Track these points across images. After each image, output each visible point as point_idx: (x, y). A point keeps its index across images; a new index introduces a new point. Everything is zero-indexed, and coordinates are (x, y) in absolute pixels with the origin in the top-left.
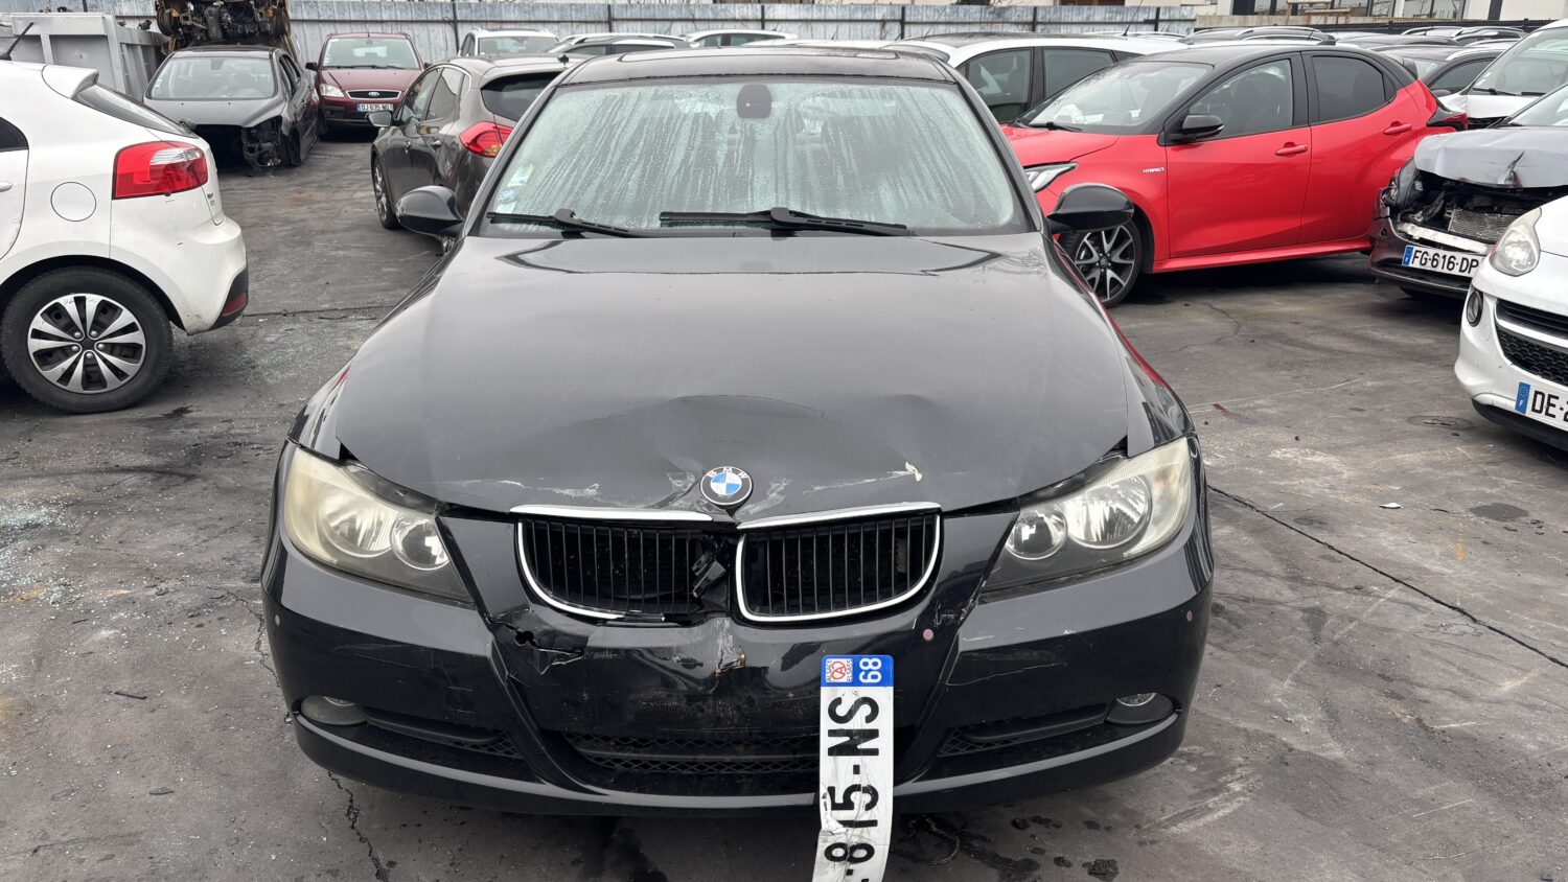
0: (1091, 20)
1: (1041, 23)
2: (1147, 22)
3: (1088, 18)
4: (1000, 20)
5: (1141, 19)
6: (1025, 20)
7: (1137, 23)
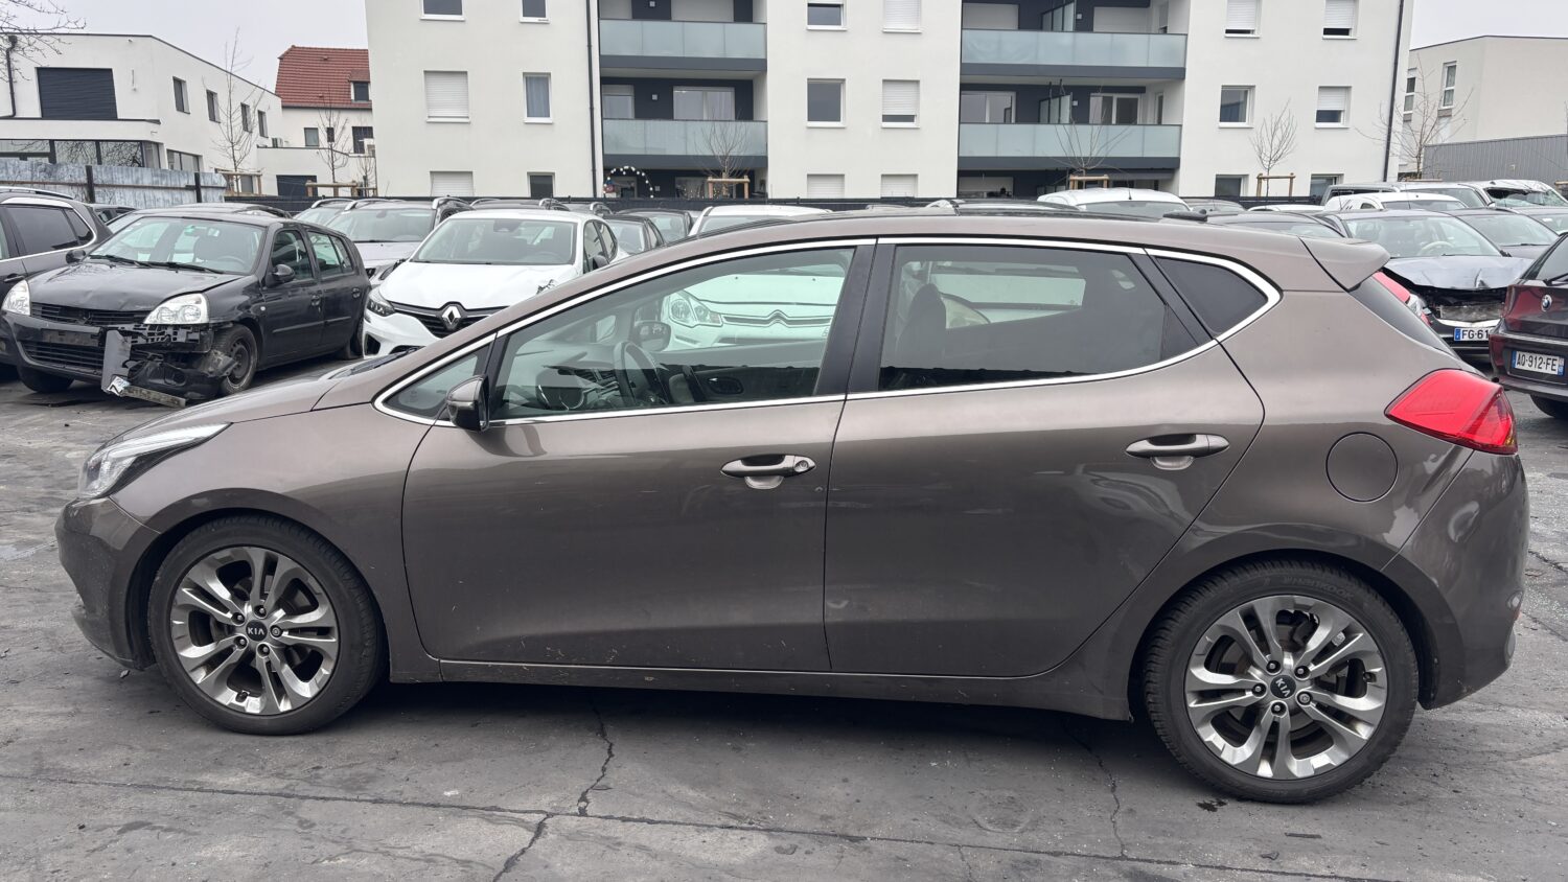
0: (140, 184)
1: (97, 185)
2: (188, 188)
3: (137, 181)
4: (52, 179)
5: (183, 186)
6: (78, 180)
7: (181, 189)
